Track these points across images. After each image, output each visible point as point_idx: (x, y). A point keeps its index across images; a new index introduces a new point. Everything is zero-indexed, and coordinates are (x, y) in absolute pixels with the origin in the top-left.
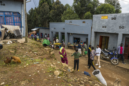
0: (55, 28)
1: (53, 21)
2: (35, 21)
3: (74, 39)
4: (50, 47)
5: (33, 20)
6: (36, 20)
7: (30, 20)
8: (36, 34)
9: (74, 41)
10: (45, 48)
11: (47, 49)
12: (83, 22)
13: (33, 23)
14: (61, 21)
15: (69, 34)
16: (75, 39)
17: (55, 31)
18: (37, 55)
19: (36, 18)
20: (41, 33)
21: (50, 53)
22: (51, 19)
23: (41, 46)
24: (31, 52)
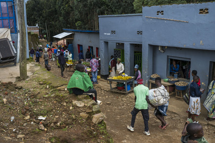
0: (113, 32)
1: (113, 12)
2: (68, 14)
3: (171, 63)
4: (91, 96)
5: (63, 12)
6: (70, 9)
7: (56, 11)
8: (65, 48)
9: (171, 68)
10: (75, 102)
11: (80, 104)
12: (202, 11)
13: (61, 18)
14: (133, 11)
15: (154, 48)
16: (174, 63)
17: (114, 39)
18: (45, 126)
19: (69, 6)
20: (79, 45)
21: (89, 118)
22: (108, 6)
23: (62, 94)
24: (28, 117)
